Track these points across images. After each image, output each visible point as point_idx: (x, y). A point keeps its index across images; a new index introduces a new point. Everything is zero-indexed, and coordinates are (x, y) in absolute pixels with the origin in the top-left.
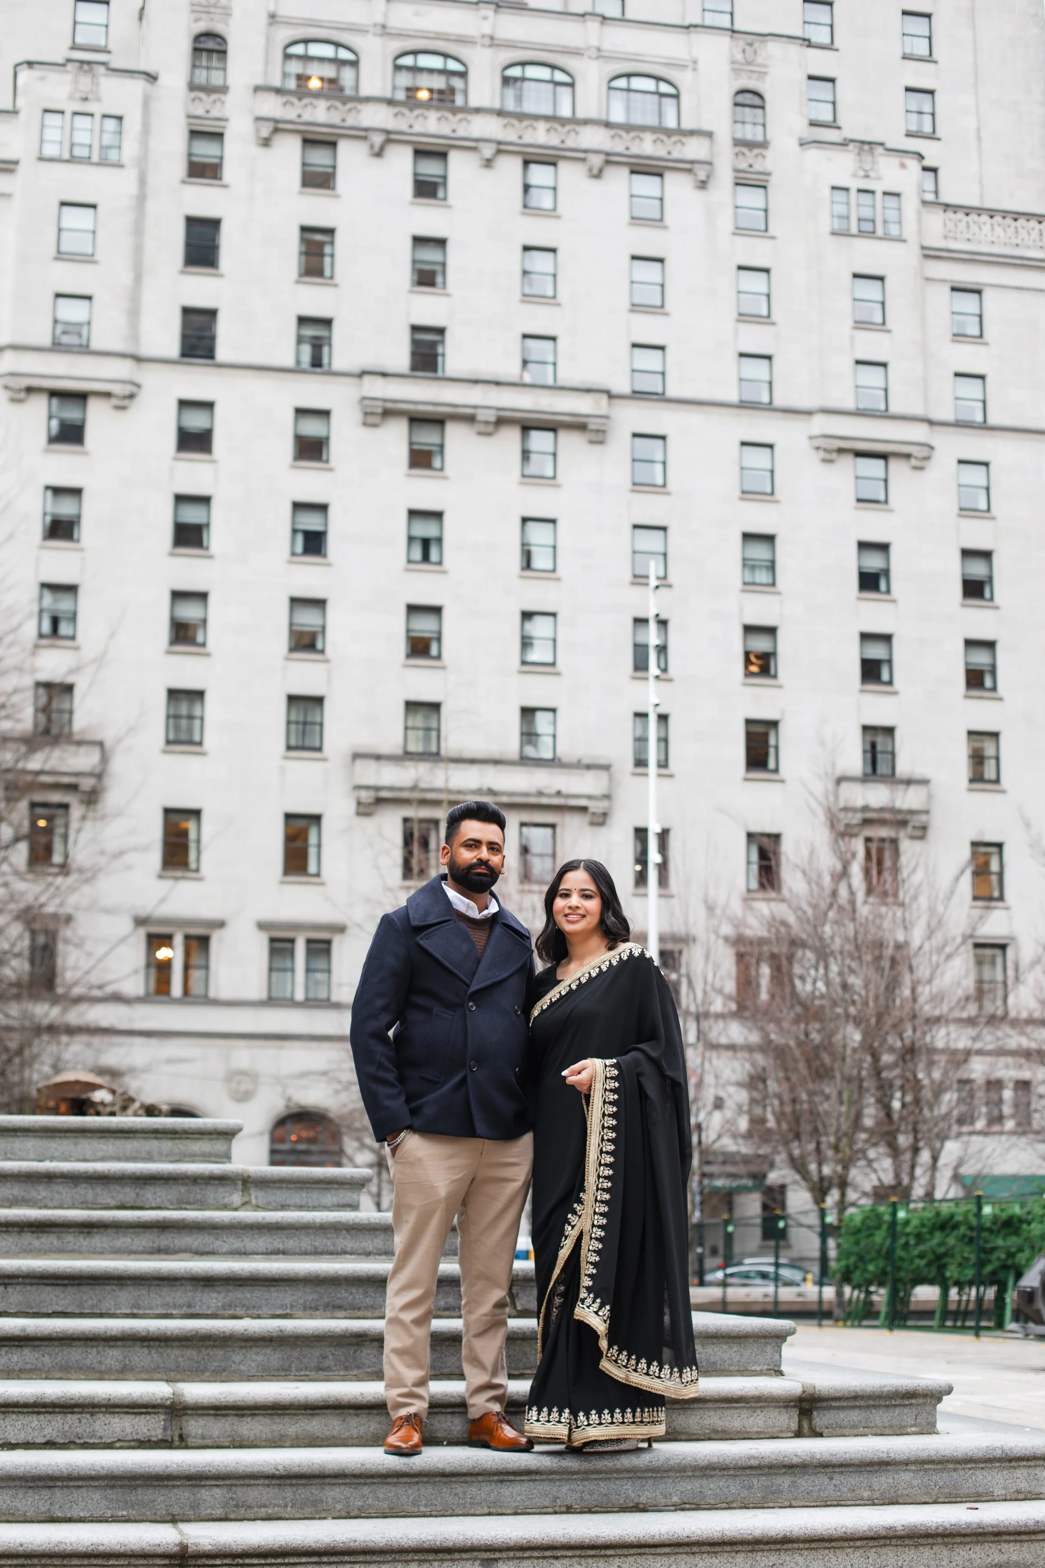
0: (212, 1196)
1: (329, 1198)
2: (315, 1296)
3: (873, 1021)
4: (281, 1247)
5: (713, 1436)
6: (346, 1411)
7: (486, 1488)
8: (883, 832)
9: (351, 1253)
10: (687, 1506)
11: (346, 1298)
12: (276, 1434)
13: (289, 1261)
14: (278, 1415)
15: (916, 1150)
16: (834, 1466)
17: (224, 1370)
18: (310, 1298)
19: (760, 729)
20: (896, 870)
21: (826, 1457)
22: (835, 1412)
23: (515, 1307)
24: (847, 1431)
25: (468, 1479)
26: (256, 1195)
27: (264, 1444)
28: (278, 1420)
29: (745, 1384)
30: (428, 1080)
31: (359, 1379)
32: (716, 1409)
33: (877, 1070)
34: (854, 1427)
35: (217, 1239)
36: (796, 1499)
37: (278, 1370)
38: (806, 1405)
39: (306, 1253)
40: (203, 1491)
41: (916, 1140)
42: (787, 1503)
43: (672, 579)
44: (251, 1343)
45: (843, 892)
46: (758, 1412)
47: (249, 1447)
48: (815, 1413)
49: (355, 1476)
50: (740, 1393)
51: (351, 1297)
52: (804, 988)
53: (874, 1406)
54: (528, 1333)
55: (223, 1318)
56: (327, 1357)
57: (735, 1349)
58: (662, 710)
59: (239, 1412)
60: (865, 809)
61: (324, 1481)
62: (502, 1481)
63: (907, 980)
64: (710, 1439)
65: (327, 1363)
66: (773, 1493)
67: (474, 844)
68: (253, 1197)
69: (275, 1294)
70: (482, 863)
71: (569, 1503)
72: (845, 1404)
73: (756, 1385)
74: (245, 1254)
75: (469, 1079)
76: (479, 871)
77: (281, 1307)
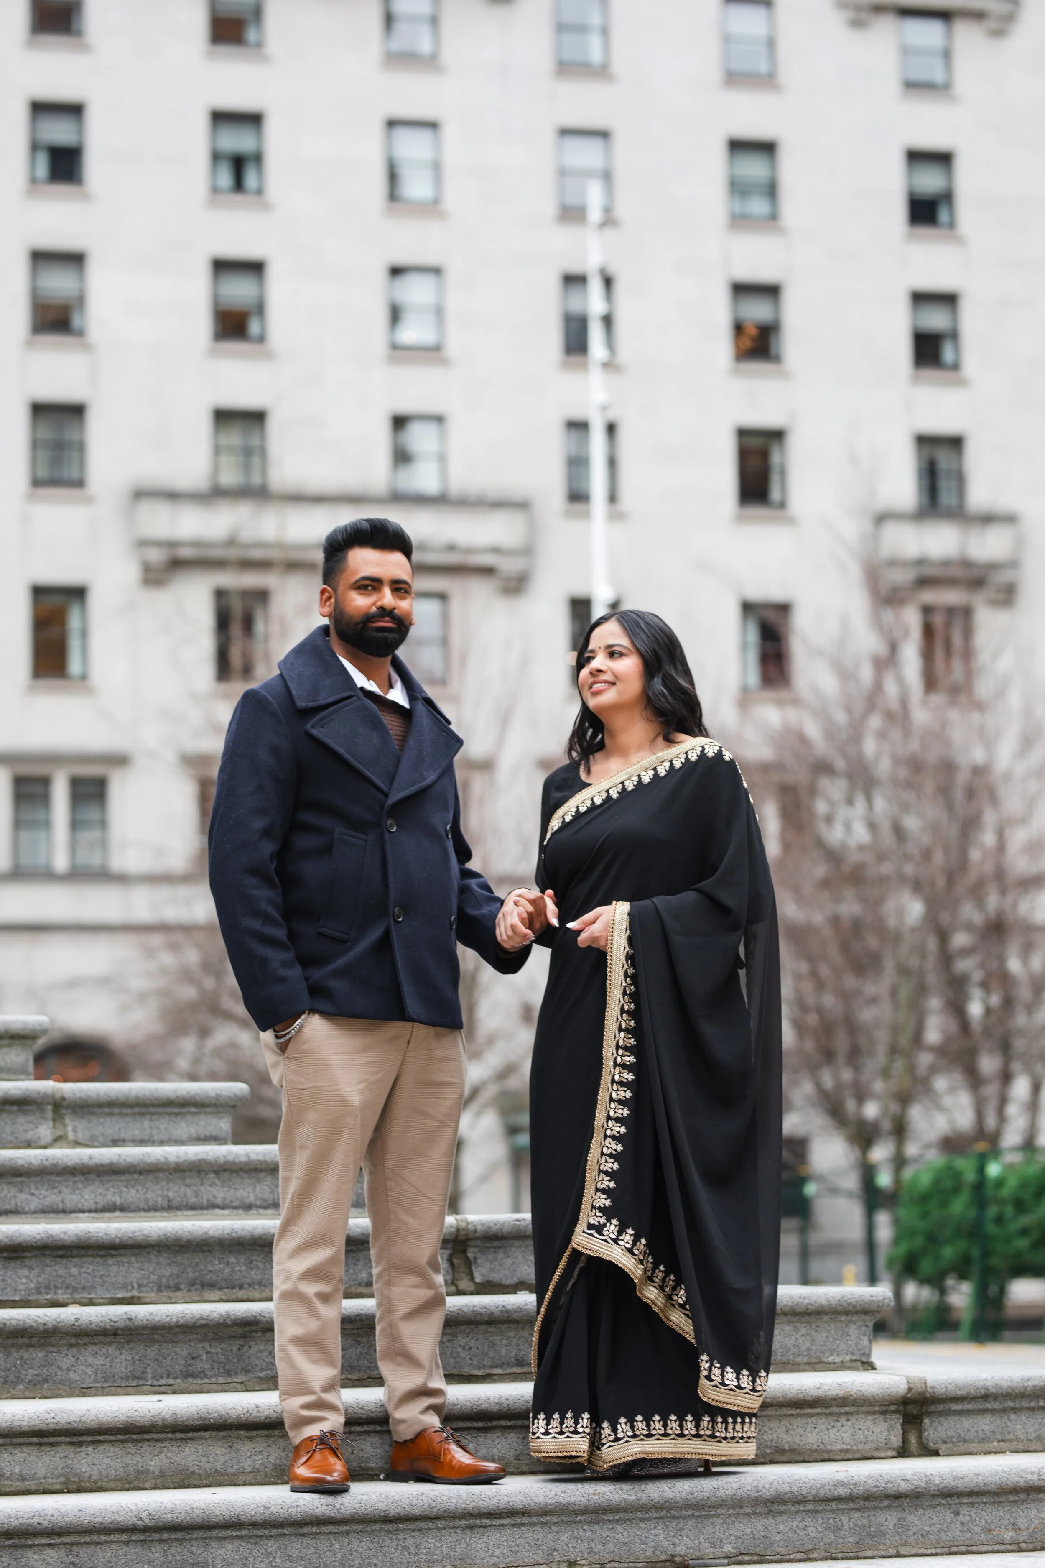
0: (8, 1129)
1: (183, 1127)
2: (175, 1270)
3: (941, 882)
4: (118, 1200)
5: (777, 1457)
6: (234, 1433)
7: (449, 1538)
8: (951, 597)
9: (223, 1208)
10: (746, 1558)
11: (221, 1271)
12: (131, 1469)
13: (131, 1219)
14: (133, 1441)
15: (1006, 1077)
16: (960, 1495)
17: (46, 1381)
18: (167, 1272)
19: (755, 442)
20: (968, 653)
21: (950, 1482)
22: (956, 1418)
23: (472, 1279)
24: (973, 1447)
25: (422, 1525)
26: (73, 1126)
27: (113, 1485)
28: (133, 1450)
29: (822, 1381)
30: (333, 939)
31: (247, 1388)
32: (780, 1417)
33: (946, 958)
34: (984, 1440)
35: (21, 1191)
36: (905, 1544)
37: (127, 1378)
38: (913, 1410)
39: (155, 1209)
40: (30, 1554)
41: (1007, 1063)
42: (892, 1551)
43: (621, 211)
44: (86, 1340)
45: (891, 688)
46: (843, 1420)
47: (91, 1491)
48: (926, 1421)
49: (255, 1525)
50: (815, 1393)
51: (227, 1270)
52: (835, 835)
53: (1014, 1410)
54: (497, 1313)
55: (39, 1306)
56: (198, 1357)
57: (803, 1331)
58: (612, 415)
59: (75, 1439)
60: (920, 562)
61: (208, 1534)
62: (472, 1528)
63: (989, 818)
64: (772, 1462)
65: (199, 1366)
66: (871, 1536)
67: (372, 584)
68: (70, 1128)
69: (114, 1268)
70: (385, 612)
71: (572, 1557)
72: (970, 1407)
73: (839, 1380)
74: (64, 1211)
75: (394, 934)
76: (381, 624)
77: (124, 1287)
